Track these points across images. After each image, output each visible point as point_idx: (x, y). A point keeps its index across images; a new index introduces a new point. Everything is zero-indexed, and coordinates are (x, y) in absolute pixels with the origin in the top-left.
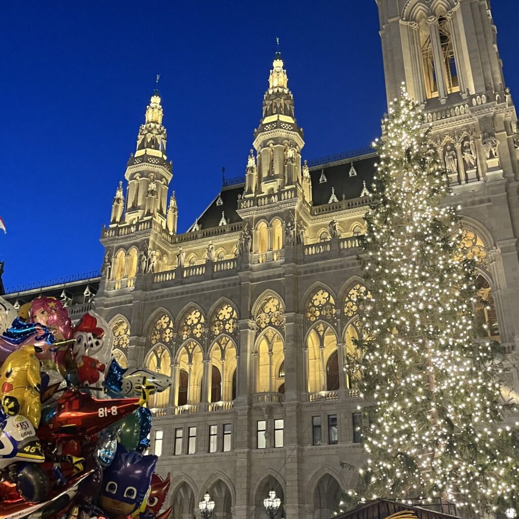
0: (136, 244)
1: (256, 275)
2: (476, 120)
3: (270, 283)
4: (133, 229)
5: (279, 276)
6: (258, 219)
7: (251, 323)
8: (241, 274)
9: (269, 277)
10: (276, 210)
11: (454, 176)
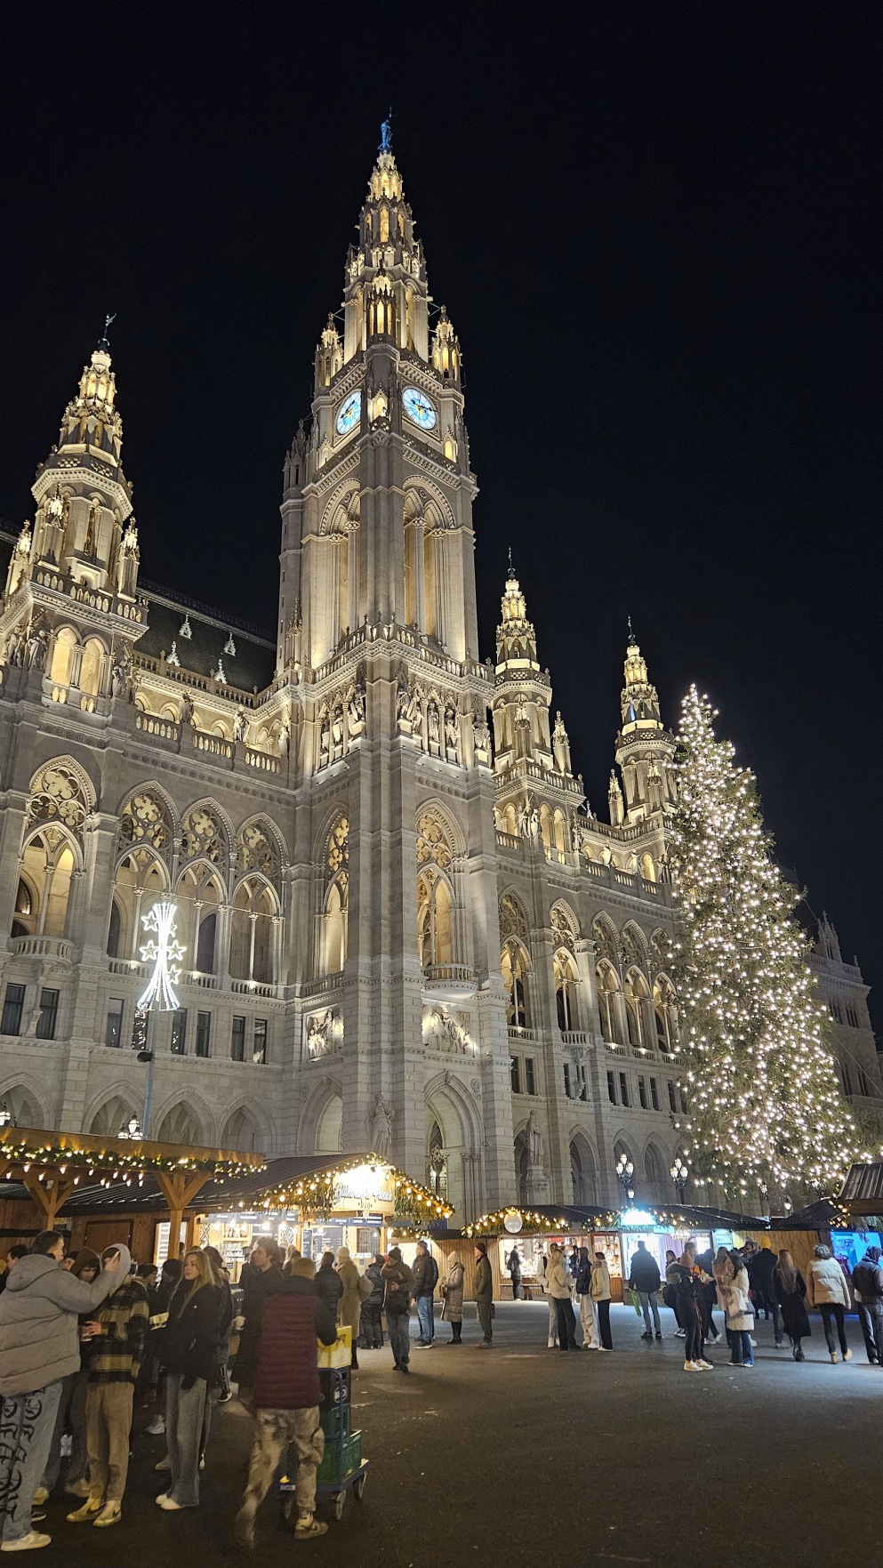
1: (47, 719)
3: (74, 746)
5: (89, 742)
6: (62, 621)
8: (26, 706)
9: (69, 735)
10: (100, 624)
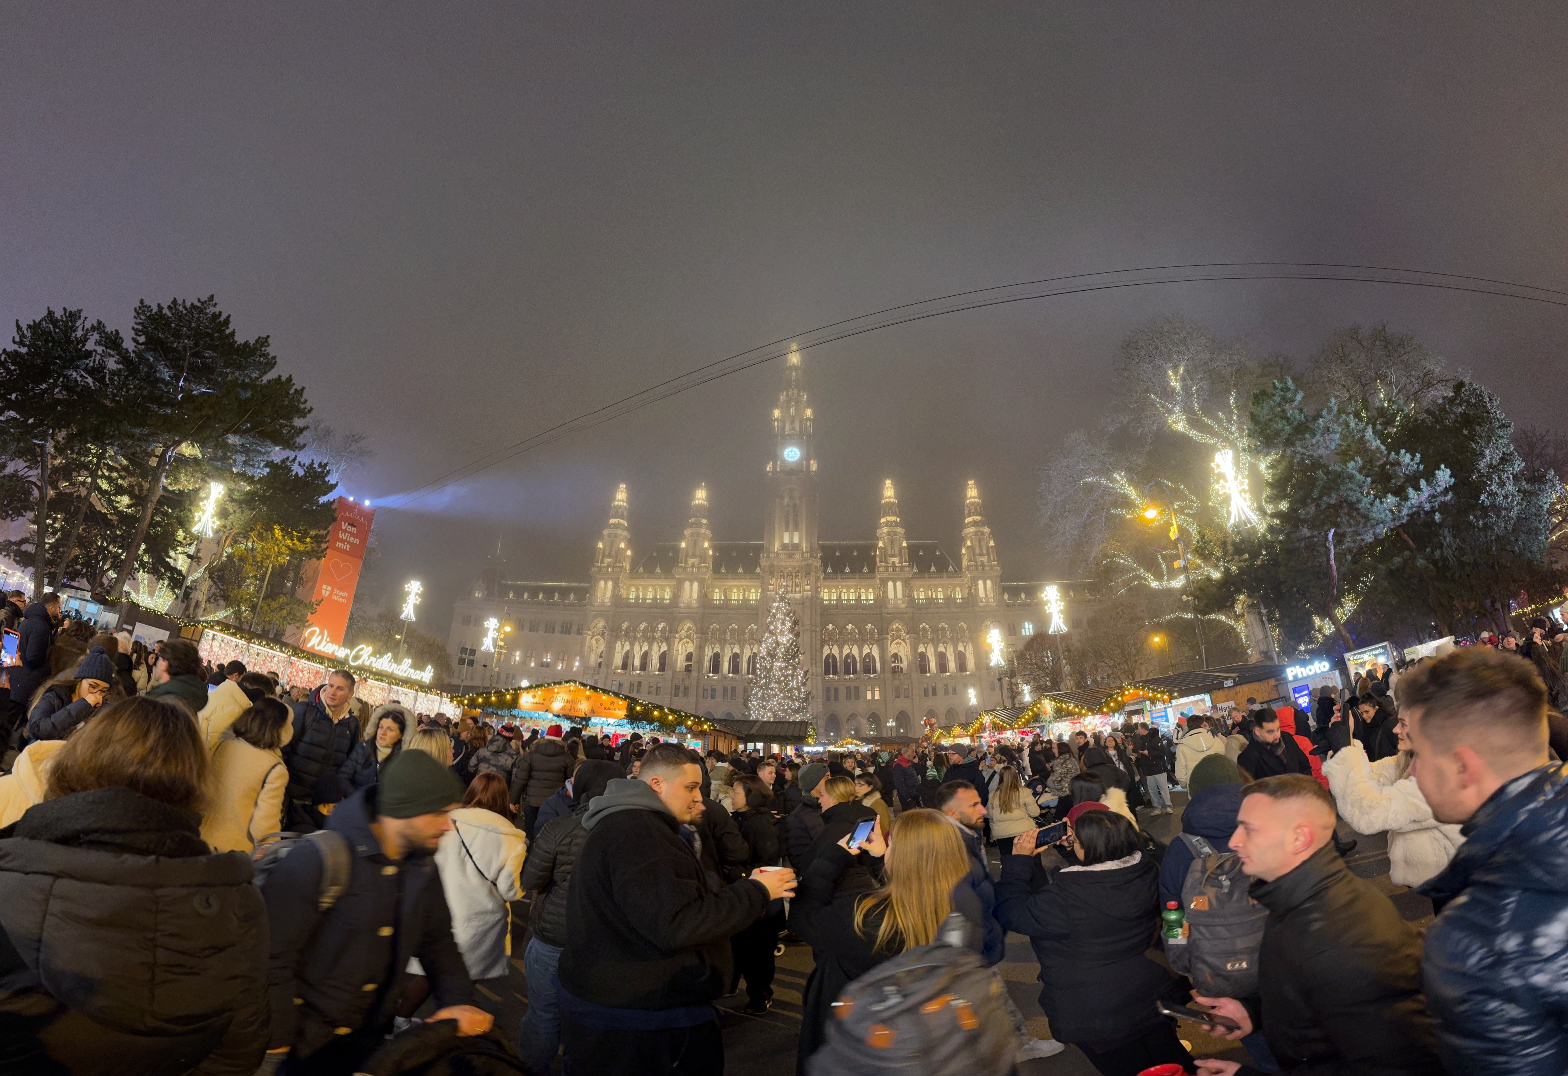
0: (611, 579)
2: (804, 563)
3: (689, 616)
4: (610, 569)
5: (694, 613)
6: (684, 579)
7: (677, 636)
9: (689, 613)
11: (790, 589)
